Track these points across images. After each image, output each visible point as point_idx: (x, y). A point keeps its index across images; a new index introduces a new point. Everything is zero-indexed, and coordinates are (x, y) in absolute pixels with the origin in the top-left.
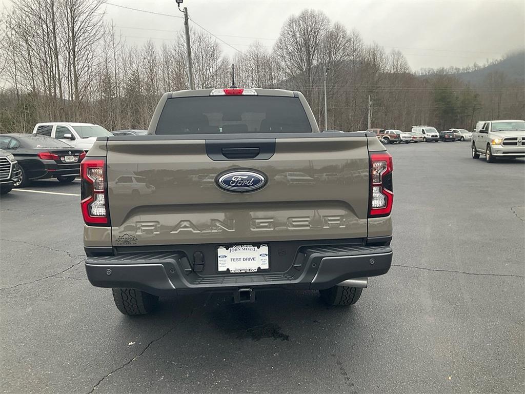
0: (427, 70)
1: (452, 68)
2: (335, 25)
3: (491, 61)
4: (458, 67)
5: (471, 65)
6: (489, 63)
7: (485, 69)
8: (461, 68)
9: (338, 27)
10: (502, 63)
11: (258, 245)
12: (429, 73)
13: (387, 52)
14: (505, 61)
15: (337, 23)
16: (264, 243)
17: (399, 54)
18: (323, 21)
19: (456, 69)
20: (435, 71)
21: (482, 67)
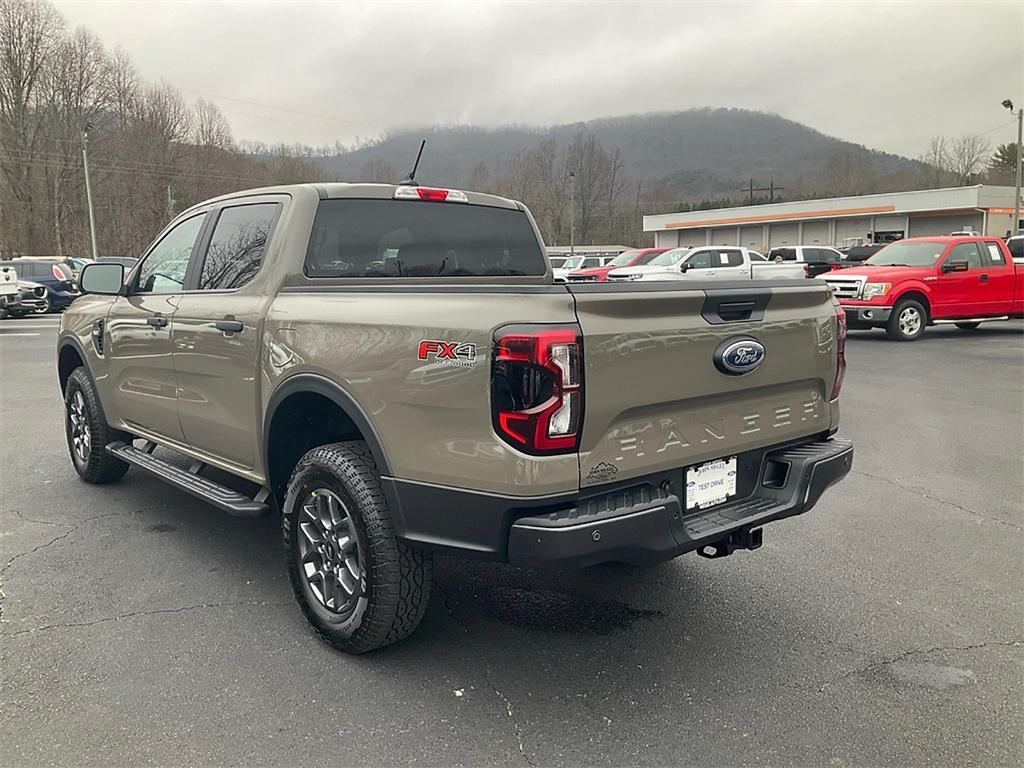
0: (253, 145)
1: (298, 147)
2: (78, 31)
3: (363, 141)
4: (309, 146)
5: (332, 145)
6: (360, 144)
7: (354, 153)
8: (315, 149)
9: (84, 39)
10: (382, 147)
11: (726, 459)
12: (257, 150)
13: (189, 102)
14: (384, 143)
15: (84, 27)
16: (732, 456)
17: (213, 109)
18: (48, 17)
19: (306, 149)
20: (268, 148)
21: (350, 150)
